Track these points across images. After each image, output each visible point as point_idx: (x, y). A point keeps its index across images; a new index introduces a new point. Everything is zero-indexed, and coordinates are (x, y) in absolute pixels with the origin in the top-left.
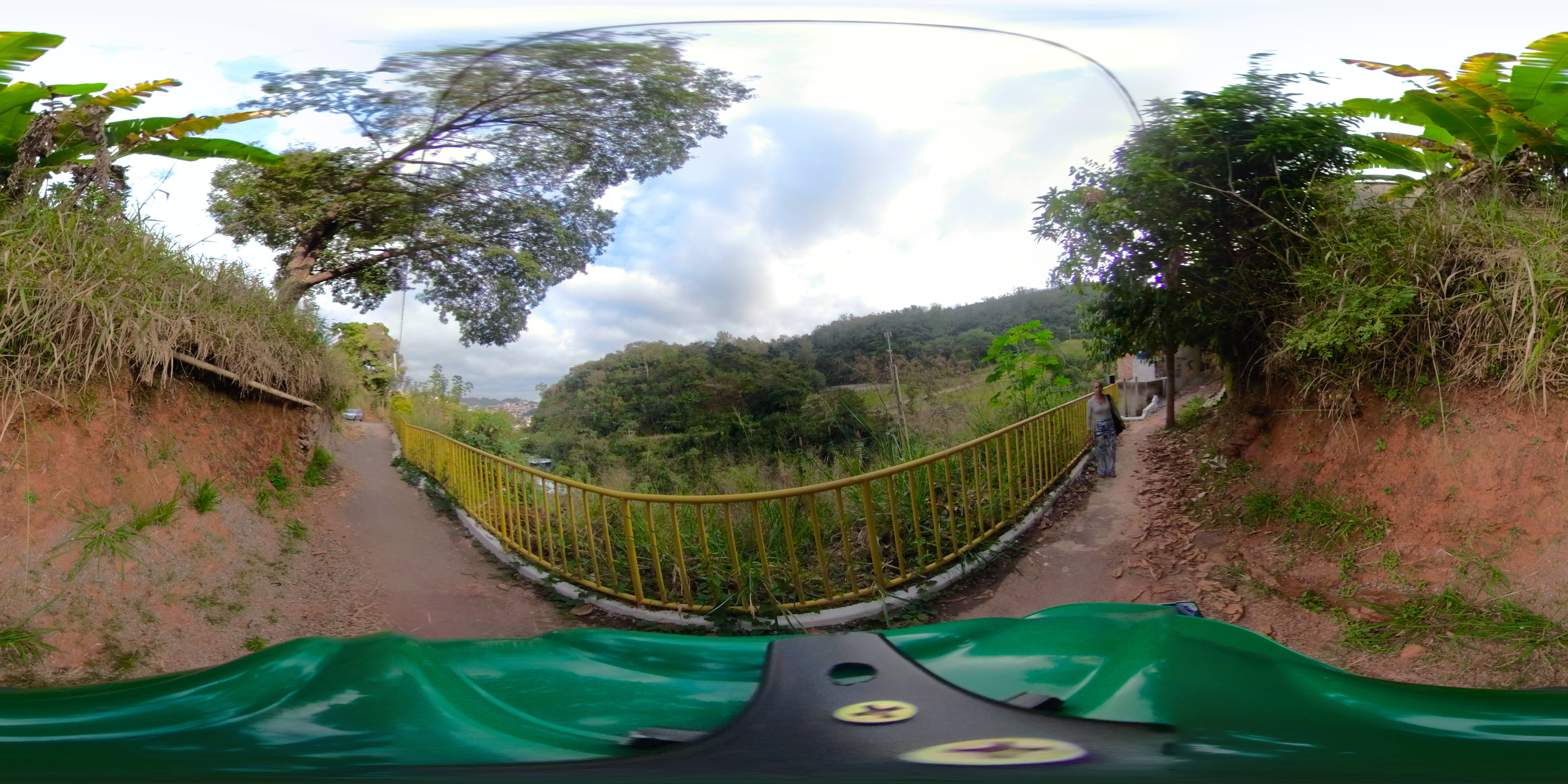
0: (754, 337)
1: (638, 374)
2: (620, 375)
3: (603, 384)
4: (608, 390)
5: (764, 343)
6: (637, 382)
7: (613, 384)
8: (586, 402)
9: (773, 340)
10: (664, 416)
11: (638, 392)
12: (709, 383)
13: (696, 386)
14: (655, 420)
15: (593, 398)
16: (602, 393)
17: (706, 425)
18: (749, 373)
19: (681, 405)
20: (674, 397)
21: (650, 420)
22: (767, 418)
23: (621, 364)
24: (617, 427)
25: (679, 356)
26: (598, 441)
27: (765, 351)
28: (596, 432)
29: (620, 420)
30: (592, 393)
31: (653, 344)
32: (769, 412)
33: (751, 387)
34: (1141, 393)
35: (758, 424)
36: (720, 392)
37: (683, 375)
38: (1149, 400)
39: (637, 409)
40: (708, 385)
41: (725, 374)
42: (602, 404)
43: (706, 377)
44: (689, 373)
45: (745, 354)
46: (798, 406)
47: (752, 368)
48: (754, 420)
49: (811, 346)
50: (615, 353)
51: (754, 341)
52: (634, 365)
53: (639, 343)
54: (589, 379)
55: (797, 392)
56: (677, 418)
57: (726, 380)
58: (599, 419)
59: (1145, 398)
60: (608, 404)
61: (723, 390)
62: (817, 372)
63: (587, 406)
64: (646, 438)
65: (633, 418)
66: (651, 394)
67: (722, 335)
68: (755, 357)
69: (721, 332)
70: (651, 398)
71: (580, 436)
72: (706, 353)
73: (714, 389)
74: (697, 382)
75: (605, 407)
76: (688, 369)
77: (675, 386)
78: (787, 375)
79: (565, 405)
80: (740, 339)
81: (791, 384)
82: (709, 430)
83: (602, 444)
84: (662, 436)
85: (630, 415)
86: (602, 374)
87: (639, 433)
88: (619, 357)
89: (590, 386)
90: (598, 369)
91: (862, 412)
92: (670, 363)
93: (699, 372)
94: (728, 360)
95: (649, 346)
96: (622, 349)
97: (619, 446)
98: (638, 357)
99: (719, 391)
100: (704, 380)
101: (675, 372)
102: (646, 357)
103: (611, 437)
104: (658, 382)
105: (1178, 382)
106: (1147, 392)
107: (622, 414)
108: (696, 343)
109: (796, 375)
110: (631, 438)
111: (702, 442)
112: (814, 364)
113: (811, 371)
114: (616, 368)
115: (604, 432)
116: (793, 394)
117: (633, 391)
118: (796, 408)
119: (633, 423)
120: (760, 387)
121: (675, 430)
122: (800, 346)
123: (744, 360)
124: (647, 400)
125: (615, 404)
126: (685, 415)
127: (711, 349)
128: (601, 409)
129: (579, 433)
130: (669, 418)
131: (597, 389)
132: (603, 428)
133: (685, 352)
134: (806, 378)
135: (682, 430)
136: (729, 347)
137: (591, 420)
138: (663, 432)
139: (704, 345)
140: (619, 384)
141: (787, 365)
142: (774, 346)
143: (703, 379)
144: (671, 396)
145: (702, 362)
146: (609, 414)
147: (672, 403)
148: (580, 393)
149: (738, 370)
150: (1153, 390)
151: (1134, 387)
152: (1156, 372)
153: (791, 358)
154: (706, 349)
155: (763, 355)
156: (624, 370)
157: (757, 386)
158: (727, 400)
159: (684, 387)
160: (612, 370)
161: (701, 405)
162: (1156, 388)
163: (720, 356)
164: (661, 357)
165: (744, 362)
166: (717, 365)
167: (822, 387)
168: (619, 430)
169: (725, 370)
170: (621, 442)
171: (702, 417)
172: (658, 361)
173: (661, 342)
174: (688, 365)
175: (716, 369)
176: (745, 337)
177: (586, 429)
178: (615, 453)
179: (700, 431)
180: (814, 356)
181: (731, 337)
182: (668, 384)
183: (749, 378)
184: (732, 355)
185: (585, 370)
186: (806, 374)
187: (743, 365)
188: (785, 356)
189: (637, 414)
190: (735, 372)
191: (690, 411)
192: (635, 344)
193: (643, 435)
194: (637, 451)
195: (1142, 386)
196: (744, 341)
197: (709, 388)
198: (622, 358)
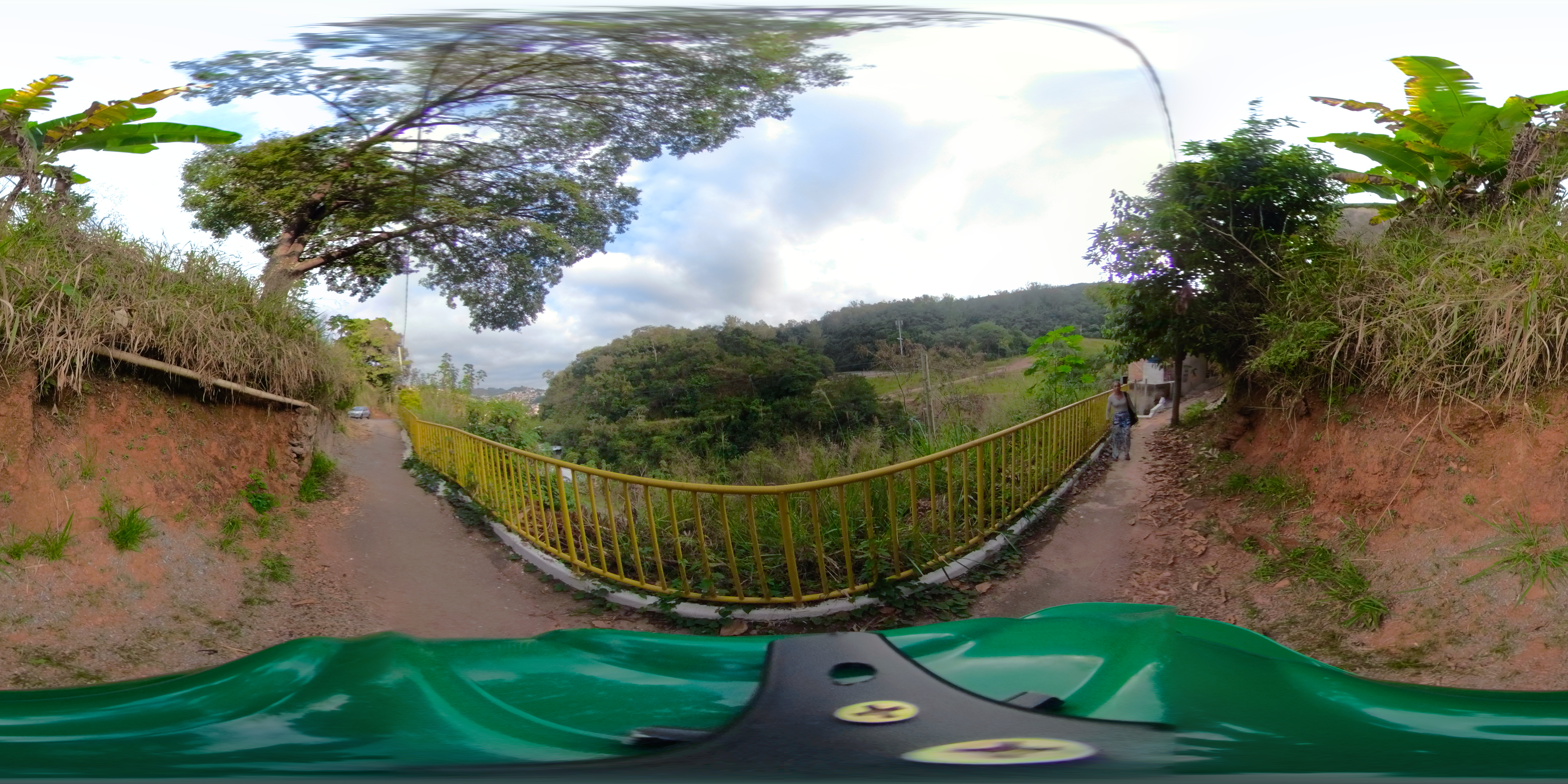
0: (762, 321)
1: (646, 358)
2: (628, 360)
3: (611, 369)
4: (617, 375)
5: (772, 328)
6: (645, 366)
7: (621, 369)
8: (594, 388)
9: (781, 325)
10: (673, 400)
11: (647, 376)
12: (718, 367)
13: (705, 370)
14: (665, 404)
15: (602, 383)
16: (610, 378)
17: (716, 409)
18: (759, 358)
19: (691, 389)
20: (683, 381)
21: (660, 404)
22: (777, 403)
23: (628, 349)
24: (626, 412)
25: (689, 340)
26: (608, 427)
27: (774, 336)
28: (605, 418)
29: (630, 405)
30: (600, 379)
31: (661, 329)
32: (779, 397)
33: (761, 371)
34: (1149, 394)
35: (769, 408)
36: (730, 376)
37: (693, 359)
38: (1157, 401)
39: (646, 393)
40: (718, 369)
41: (735, 358)
42: (611, 389)
43: (716, 360)
44: (698, 357)
45: (754, 338)
46: (809, 391)
47: (762, 353)
48: (764, 404)
49: (820, 331)
50: (622, 338)
51: (762, 325)
52: (642, 350)
53: (646, 328)
54: (597, 365)
55: (807, 377)
56: (687, 402)
57: (736, 364)
58: (608, 404)
59: (1153, 399)
60: (616, 389)
61: (733, 374)
62: (826, 358)
63: (596, 392)
64: (657, 422)
65: (642, 403)
66: (658, 379)
67: (730, 320)
68: (764, 341)
69: (729, 317)
70: (661, 383)
71: (589, 422)
72: (715, 337)
73: (723, 372)
74: (707, 366)
75: (613, 392)
76: (697, 353)
77: (684, 371)
78: (797, 360)
79: (573, 391)
80: (747, 324)
81: (801, 369)
82: (719, 414)
83: (612, 429)
84: (672, 420)
85: (639, 399)
86: (610, 359)
87: (649, 418)
88: (627, 341)
89: (598, 371)
90: (606, 355)
91: (872, 399)
92: (679, 347)
93: (708, 355)
94: (738, 344)
95: (657, 331)
96: (630, 334)
97: (630, 431)
98: (646, 341)
99: (728, 374)
100: (714, 364)
101: (684, 356)
102: (654, 342)
103: (621, 422)
104: (667, 366)
105: (1184, 386)
106: (1155, 393)
107: (631, 399)
108: (705, 327)
109: (806, 360)
110: (641, 423)
111: (713, 426)
112: (823, 350)
113: (820, 357)
114: (624, 353)
115: (613, 417)
116: (803, 378)
117: (642, 376)
118: (806, 393)
119: (643, 408)
120: (770, 372)
121: (685, 414)
122: (809, 332)
123: (754, 344)
124: (656, 384)
125: (625, 389)
126: (695, 399)
127: (720, 334)
128: (610, 395)
129: (589, 419)
130: (679, 402)
131: (605, 374)
132: (612, 413)
133: (694, 336)
134: (816, 363)
135: (692, 414)
136: (738, 332)
137: (599, 405)
138: (673, 416)
139: (714, 329)
140: (627, 369)
141: (796, 350)
142: (782, 331)
143: (712, 363)
144: (680, 380)
145: (711, 346)
146: (618, 399)
147: (681, 387)
148: (588, 379)
149: (748, 355)
150: (1161, 393)
151: (1143, 388)
152: (1165, 375)
153: (799, 343)
154: (715, 333)
155: (772, 340)
156: (631, 355)
157: (767, 370)
158: (735, 384)
159: (693, 371)
160: (620, 355)
161: (711, 390)
162: (1164, 390)
163: (730, 340)
164: (669, 341)
165: (754, 347)
166: (726, 349)
167: (831, 373)
168: (629, 415)
169: (735, 354)
170: (630, 427)
171: (713, 401)
172: (667, 346)
173: (669, 326)
174: (697, 349)
175: (726, 353)
176: (753, 322)
177: (596, 415)
178: (625, 437)
179: (711, 414)
180: (823, 342)
181: (739, 321)
182: (678, 368)
183: (759, 362)
184: (742, 339)
185: (592, 355)
186: (815, 359)
187: (752, 350)
188: (793, 341)
189: (646, 398)
190: (744, 356)
191: (700, 395)
192: (642, 328)
193: (652, 420)
194: (647, 435)
195: (1151, 388)
196: (752, 326)
197: (719, 372)
198: (630, 343)
